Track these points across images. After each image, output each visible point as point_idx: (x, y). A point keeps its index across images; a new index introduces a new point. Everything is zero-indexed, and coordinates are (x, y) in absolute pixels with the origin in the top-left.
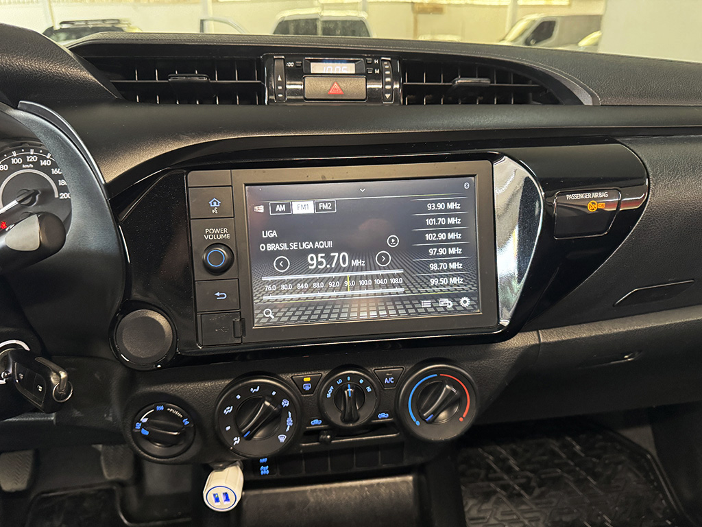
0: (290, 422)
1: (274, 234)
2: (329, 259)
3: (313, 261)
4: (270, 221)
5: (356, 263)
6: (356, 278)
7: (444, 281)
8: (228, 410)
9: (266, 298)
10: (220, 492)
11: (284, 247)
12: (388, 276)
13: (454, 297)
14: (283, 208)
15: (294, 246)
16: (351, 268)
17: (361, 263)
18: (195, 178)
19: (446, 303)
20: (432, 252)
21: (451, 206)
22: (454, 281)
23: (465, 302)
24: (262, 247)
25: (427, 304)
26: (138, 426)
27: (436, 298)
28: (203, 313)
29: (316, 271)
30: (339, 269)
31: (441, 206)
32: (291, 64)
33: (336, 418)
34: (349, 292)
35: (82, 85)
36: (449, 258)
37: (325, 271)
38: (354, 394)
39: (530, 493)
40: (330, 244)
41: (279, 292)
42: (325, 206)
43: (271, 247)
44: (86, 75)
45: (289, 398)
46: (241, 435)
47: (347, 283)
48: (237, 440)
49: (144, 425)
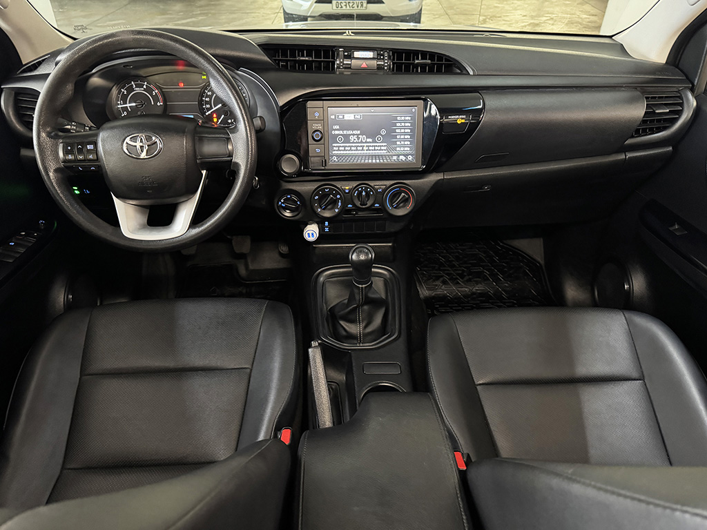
0: (340, 204)
1: (338, 127)
2: (358, 138)
3: (352, 138)
4: (336, 122)
5: (368, 140)
6: (368, 146)
7: (402, 149)
8: (317, 197)
9: (334, 152)
10: (310, 232)
11: (341, 132)
12: (381, 146)
13: (406, 155)
14: (342, 117)
15: (345, 132)
16: (366, 142)
17: (371, 140)
18: (310, 104)
19: (402, 158)
20: (398, 137)
21: (407, 118)
22: (406, 149)
23: (410, 158)
24: (333, 132)
25: (395, 158)
26: (280, 203)
27: (398, 156)
28: (312, 157)
29: (353, 143)
30: (362, 142)
31: (403, 118)
32: (346, 54)
33: (358, 204)
34: (365, 152)
35: (266, 63)
36: (405, 140)
37: (357, 143)
38: (366, 194)
39: (462, 278)
40: (359, 132)
41: (339, 150)
42: (359, 117)
43: (337, 132)
44: (266, 58)
45: (340, 195)
46: (321, 207)
47: (365, 148)
48: (319, 210)
49: (282, 203)
